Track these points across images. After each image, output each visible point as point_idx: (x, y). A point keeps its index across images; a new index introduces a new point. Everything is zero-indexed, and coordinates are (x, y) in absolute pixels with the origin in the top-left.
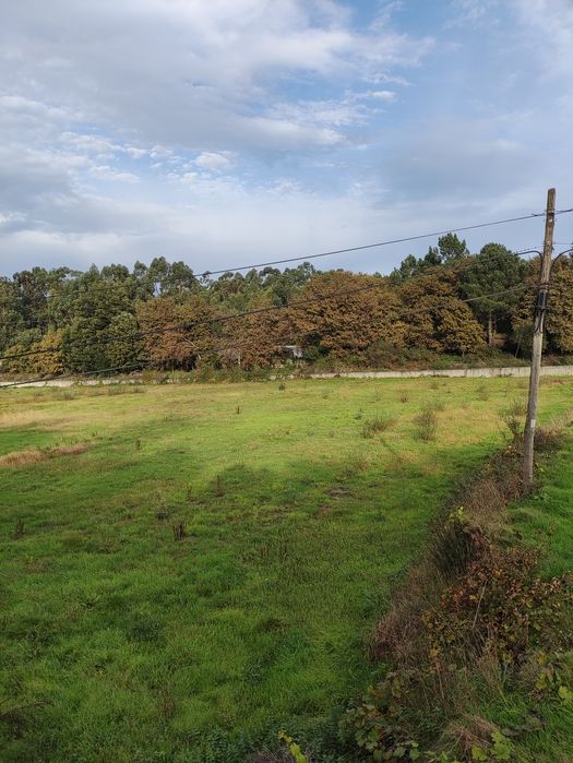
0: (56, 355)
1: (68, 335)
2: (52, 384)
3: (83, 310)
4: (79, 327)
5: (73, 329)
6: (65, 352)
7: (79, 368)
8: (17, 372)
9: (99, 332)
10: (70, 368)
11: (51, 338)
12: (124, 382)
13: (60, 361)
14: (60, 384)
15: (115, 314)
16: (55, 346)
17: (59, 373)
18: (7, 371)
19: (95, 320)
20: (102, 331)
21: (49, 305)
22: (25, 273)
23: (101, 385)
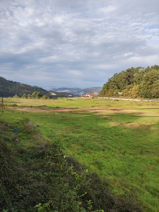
0: (136, 92)
1: (140, 86)
2: (134, 100)
3: (145, 79)
4: (144, 84)
5: (142, 85)
6: (139, 91)
7: (142, 96)
8: (126, 96)
9: (149, 86)
10: (140, 96)
11: (136, 87)
12: (156, 101)
13: (137, 94)
14: (137, 100)
15: (155, 80)
16: (136, 89)
17: (136, 97)
18: (123, 95)
19: (149, 82)
20: (151, 86)
21: (135, 77)
22: (129, 69)
23: (148, 102)
